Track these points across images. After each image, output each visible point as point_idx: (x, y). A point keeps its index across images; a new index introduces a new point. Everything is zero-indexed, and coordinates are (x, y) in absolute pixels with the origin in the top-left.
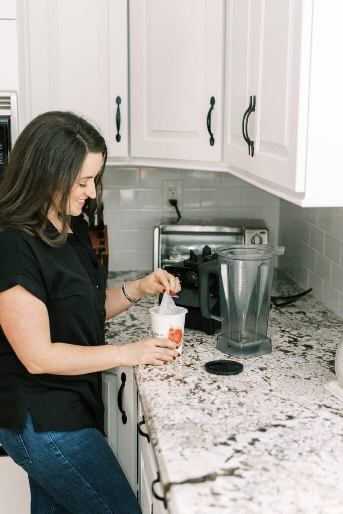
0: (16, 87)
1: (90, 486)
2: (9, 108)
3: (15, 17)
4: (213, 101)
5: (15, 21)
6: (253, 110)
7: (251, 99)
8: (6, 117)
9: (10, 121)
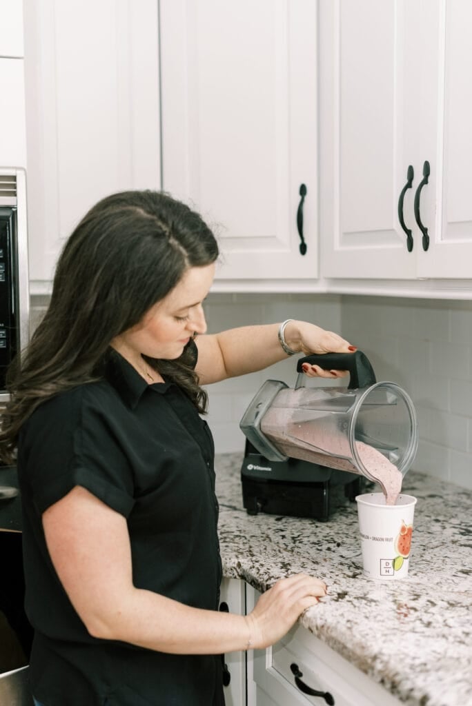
0: (23, 162)
2: (14, 194)
5: (21, 62)
6: (425, 182)
7: (411, 170)
8: (9, 208)
9: (14, 214)
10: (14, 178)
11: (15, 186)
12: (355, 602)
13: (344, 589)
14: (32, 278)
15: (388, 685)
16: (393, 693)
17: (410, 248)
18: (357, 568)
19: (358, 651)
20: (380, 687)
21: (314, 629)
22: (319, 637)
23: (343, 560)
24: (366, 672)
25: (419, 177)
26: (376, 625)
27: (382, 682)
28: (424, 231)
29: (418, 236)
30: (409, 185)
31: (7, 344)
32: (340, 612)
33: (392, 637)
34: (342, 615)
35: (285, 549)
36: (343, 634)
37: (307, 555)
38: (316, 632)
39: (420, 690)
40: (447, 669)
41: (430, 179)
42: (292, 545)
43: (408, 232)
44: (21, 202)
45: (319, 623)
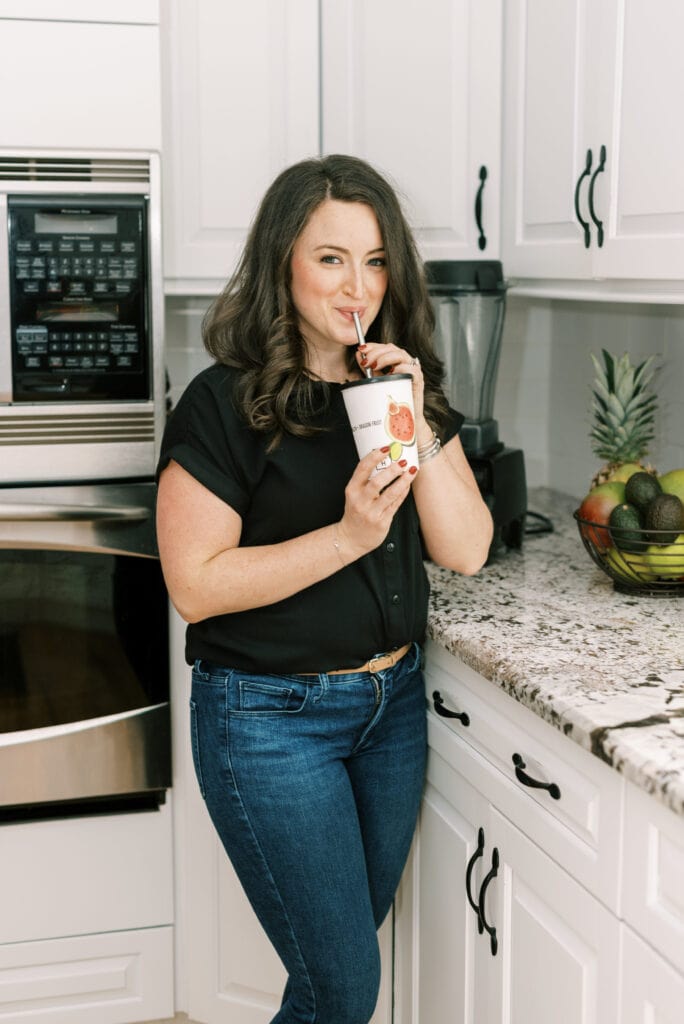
0: (157, 144)
1: (273, 882)
2: (147, 180)
3: (157, 22)
4: (483, 174)
5: (156, 29)
6: (601, 169)
7: (590, 154)
8: (140, 197)
9: (147, 203)
10: (147, 162)
11: (148, 171)
12: (499, 624)
13: (491, 613)
14: (168, 274)
15: (508, 687)
16: (511, 694)
17: (588, 244)
18: (513, 597)
19: (485, 660)
20: (501, 690)
21: (450, 646)
22: (454, 653)
23: (500, 591)
24: (490, 679)
25: (596, 164)
26: (511, 641)
27: (503, 685)
28: (599, 224)
29: (594, 229)
30: (587, 172)
31: (139, 350)
32: (478, 630)
33: (523, 650)
34: (480, 632)
35: (441, 581)
36: (475, 646)
37: (462, 586)
38: (452, 649)
39: (533, 686)
40: (567, 672)
41: (606, 165)
42: (450, 577)
43: (586, 226)
44: (154, 191)
45: (455, 638)
